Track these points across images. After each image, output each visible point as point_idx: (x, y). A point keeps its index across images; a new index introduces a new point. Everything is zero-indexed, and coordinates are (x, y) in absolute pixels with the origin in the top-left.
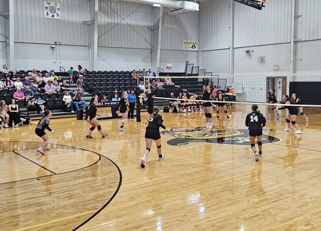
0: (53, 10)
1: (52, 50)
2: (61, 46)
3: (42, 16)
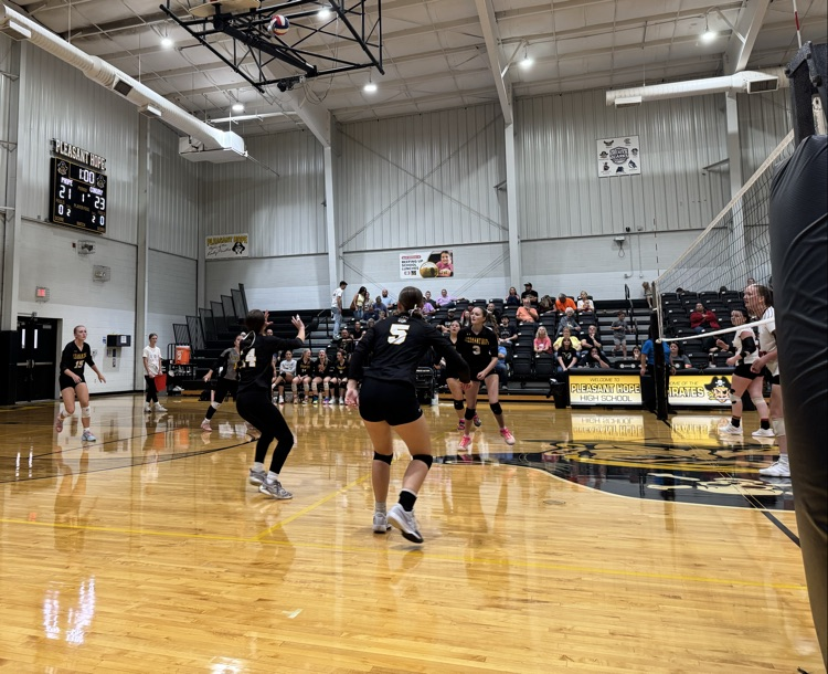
0: (619, 155)
1: (618, 247)
2: (643, 236)
3: (593, 175)
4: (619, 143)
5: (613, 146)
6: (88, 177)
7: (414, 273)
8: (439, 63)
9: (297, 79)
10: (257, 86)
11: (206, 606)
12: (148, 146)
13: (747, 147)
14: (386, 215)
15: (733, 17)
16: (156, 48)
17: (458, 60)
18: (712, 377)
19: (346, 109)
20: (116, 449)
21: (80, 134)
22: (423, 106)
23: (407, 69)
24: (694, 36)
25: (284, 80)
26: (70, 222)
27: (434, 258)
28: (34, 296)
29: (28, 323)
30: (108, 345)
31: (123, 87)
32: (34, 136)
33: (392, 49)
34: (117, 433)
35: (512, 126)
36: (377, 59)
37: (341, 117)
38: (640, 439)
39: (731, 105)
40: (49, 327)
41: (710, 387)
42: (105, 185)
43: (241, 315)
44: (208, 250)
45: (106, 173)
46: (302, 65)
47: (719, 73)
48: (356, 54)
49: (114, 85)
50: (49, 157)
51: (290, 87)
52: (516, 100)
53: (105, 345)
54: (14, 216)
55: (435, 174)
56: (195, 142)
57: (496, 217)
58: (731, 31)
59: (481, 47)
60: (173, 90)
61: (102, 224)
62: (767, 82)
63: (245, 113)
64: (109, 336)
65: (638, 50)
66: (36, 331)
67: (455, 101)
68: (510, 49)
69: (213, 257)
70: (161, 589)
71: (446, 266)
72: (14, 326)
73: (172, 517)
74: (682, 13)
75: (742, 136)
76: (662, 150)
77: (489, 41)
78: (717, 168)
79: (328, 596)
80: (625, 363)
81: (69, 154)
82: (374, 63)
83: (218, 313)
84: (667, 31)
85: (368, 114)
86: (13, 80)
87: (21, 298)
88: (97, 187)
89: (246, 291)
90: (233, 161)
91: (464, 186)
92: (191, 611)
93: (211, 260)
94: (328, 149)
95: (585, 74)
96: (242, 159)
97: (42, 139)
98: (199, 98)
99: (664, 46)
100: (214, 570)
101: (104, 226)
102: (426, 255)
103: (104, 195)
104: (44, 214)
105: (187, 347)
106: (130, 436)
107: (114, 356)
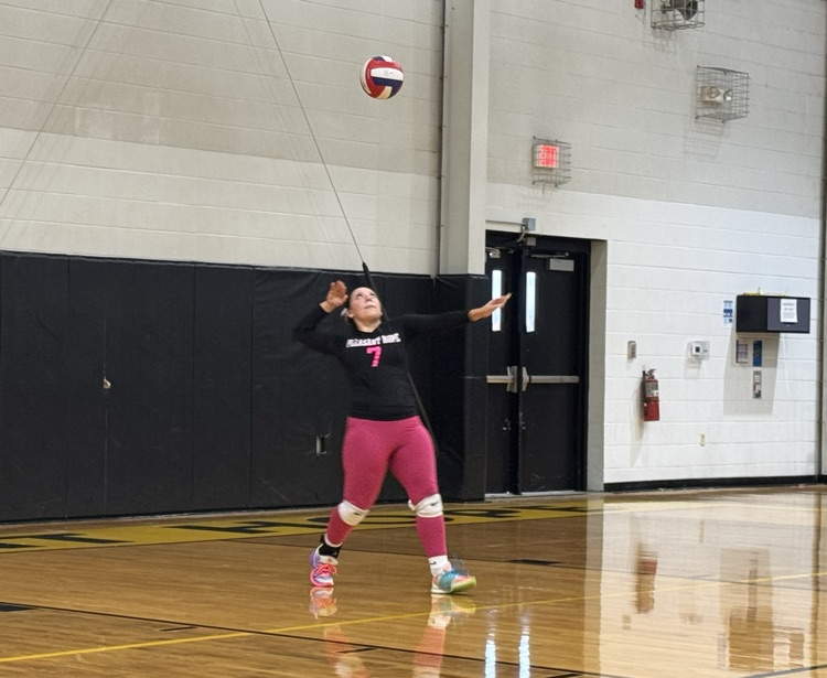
28: (526, 167)
29: (512, 250)
30: (739, 329)
34: (770, 612)
40: (567, 265)
53: (730, 327)
64: (742, 299)
66: (532, 277)
72: (476, 266)
87: (495, 173)
106: (807, 622)
107: (758, 362)
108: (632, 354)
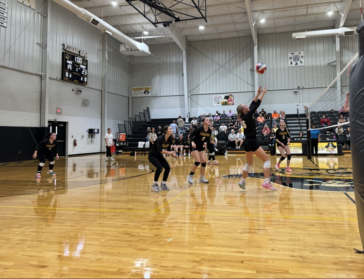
0: (296, 58)
1: (295, 94)
2: (304, 90)
3: (286, 66)
4: (296, 53)
5: (294, 55)
6: (79, 60)
7: (219, 103)
8: (229, 19)
9: (171, 22)
10: (154, 24)
11: (134, 239)
12: (106, 47)
13: (343, 56)
14: (208, 80)
15: (339, 6)
16: (110, 6)
17: (237, 18)
18: (327, 143)
19: (192, 36)
20: (93, 177)
21: (76, 42)
22: (223, 36)
23: (216, 21)
24: (325, 13)
25: (166, 22)
26: (71, 80)
27: (227, 98)
28: (55, 112)
29: (53, 124)
30: (89, 133)
31: (95, 22)
32: (55, 42)
33: (210, 12)
34: (94, 170)
35: (257, 46)
36: (204, 15)
37: (190, 39)
38: (301, 166)
39: (338, 40)
40: (63, 125)
41: (327, 147)
42: (87, 64)
43: (148, 120)
44: (133, 93)
45: (87, 59)
46: (173, 16)
47: (333, 27)
48: (196, 13)
49: (91, 21)
50: (61, 51)
51: (168, 25)
52: (258, 35)
53: (88, 133)
54: (46, 77)
55: (227, 64)
56: (127, 47)
57: (250, 82)
58: (338, 12)
59: (245, 13)
60: (118, 24)
61: (86, 81)
62: (351, 32)
63: (149, 35)
64: (89, 130)
65: (305, 17)
66: (57, 127)
67: (235, 35)
68: (256, 15)
69: (136, 96)
70: (114, 233)
71: (231, 101)
72: (46, 125)
73: (119, 204)
74: (321, 4)
75: (341, 52)
76: (312, 57)
77: (249, 11)
78: (332, 64)
79: (183, 232)
80: (296, 138)
81: (71, 50)
82: (203, 17)
83: (138, 120)
84: (315, 10)
85: (201, 38)
86: (45, 17)
87: (49, 113)
88: (83, 65)
89: (150, 110)
90: (143, 56)
91: (238, 69)
92: (128, 241)
93: (134, 97)
94: (184, 52)
95: (284, 26)
96: (148, 55)
97: (58, 43)
98: (129, 28)
99: (314, 16)
100: (137, 224)
101: (87, 82)
102: (223, 96)
103: (87, 69)
104: (59, 77)
105: (125, 134)
106: (99, 171)
107: (92, 138)
108: (72, 137)
